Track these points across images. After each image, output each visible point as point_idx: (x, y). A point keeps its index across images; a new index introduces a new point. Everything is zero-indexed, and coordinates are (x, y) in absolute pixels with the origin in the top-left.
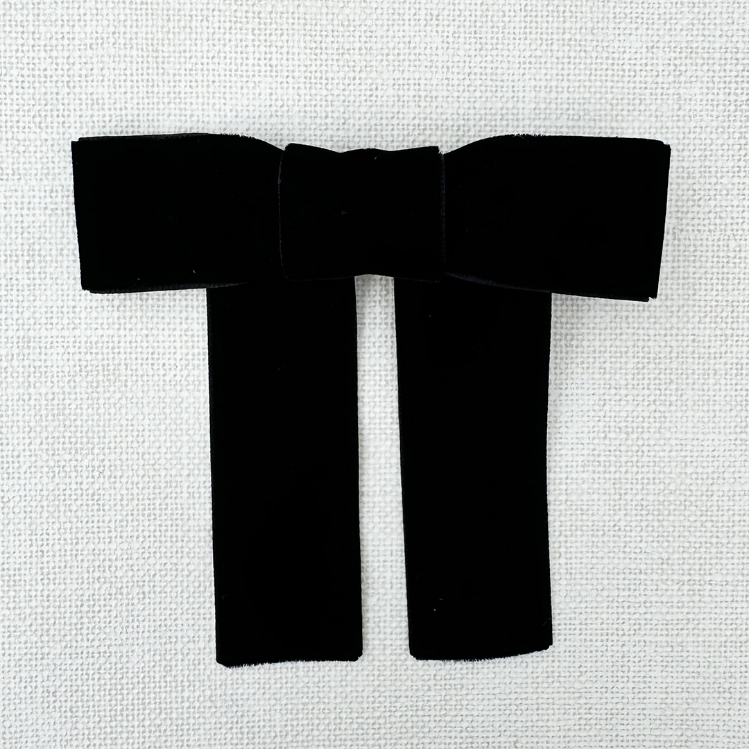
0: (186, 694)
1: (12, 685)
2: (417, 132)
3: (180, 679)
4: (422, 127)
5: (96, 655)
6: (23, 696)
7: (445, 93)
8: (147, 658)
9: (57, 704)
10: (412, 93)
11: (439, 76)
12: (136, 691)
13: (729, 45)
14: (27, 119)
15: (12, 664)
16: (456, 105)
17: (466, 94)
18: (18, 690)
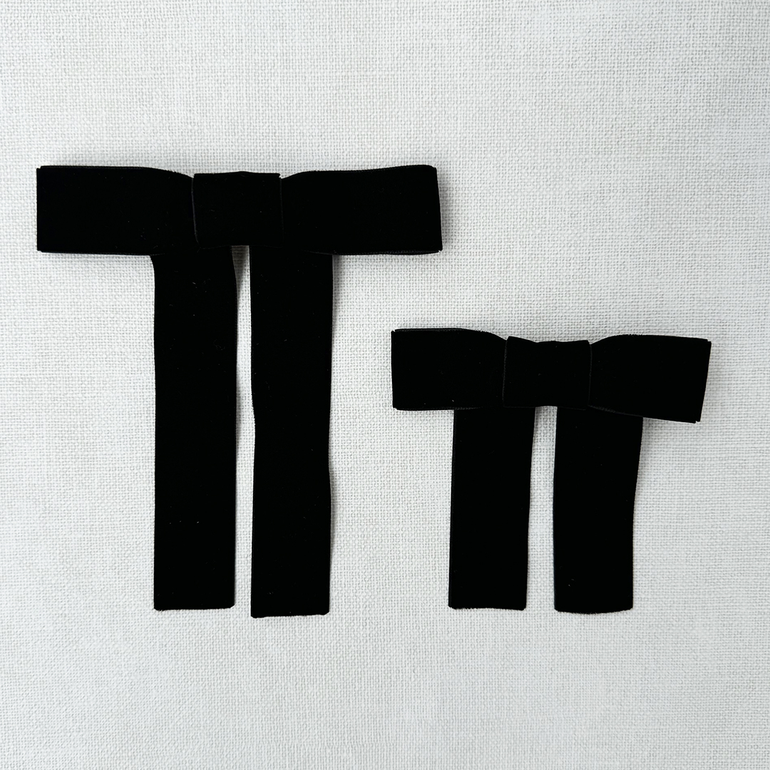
0: (236, 645)
1: (143, 641)
2: (353, 344)
3: (232, 637)
4: (355, 341)
5: (188, 625)
6: (149, 647)
7: (368, 323)
8: (214, 626)
9: (168, 651)
10: (350, 323)
11: (364, 313)
12: (209, 644)
13: (520, 293)
14: (144, 341)
15: (143, 630)
16: (374, 329)
17: (379, 323)
18: (146, 644)
